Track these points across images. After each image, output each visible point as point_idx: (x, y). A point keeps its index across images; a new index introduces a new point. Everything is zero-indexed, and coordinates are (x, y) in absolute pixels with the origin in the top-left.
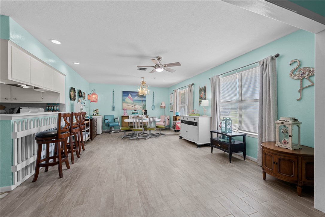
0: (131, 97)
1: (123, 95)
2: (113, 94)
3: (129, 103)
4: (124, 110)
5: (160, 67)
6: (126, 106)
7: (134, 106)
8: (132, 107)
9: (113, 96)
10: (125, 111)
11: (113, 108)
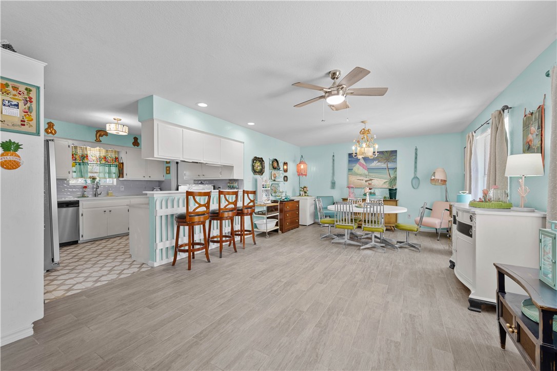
0: (364, 163)
1: (349, 160)
2: (334, 160)
3: (361, 175)
4: (348, 187)
5: (333, 93)
6: (354, 179)
7: (371, 180)
8: (366, 181)
9: (333, 164)
10: (352, 190)
11: (333, 185)
